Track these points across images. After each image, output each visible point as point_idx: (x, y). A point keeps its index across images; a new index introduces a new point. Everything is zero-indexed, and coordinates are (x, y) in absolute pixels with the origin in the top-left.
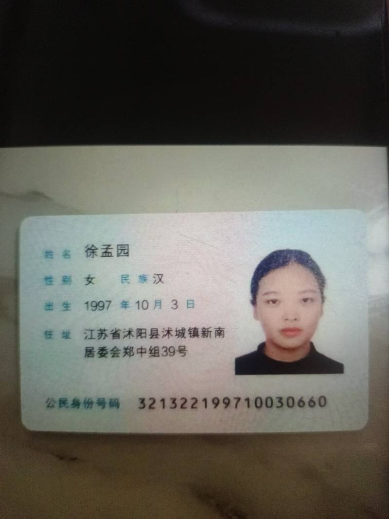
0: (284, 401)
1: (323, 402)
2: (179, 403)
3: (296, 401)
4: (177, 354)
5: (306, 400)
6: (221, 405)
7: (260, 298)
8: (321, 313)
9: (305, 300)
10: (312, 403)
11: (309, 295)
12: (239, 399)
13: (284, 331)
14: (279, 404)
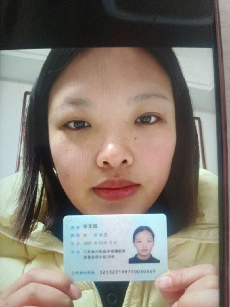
0: (143, 271)
1: (154, 271)
2: (112, 272)
3: (146, 271)
4: (111, 258)
5: (149, 271)
6: (125, 272)
7: (136, 241)
8: (153, 245)
9: (149, 241)
10: (151, 272)
11: (150, 240)
12: (129, 271)
13: (143, 251)
14: (141, 272)
